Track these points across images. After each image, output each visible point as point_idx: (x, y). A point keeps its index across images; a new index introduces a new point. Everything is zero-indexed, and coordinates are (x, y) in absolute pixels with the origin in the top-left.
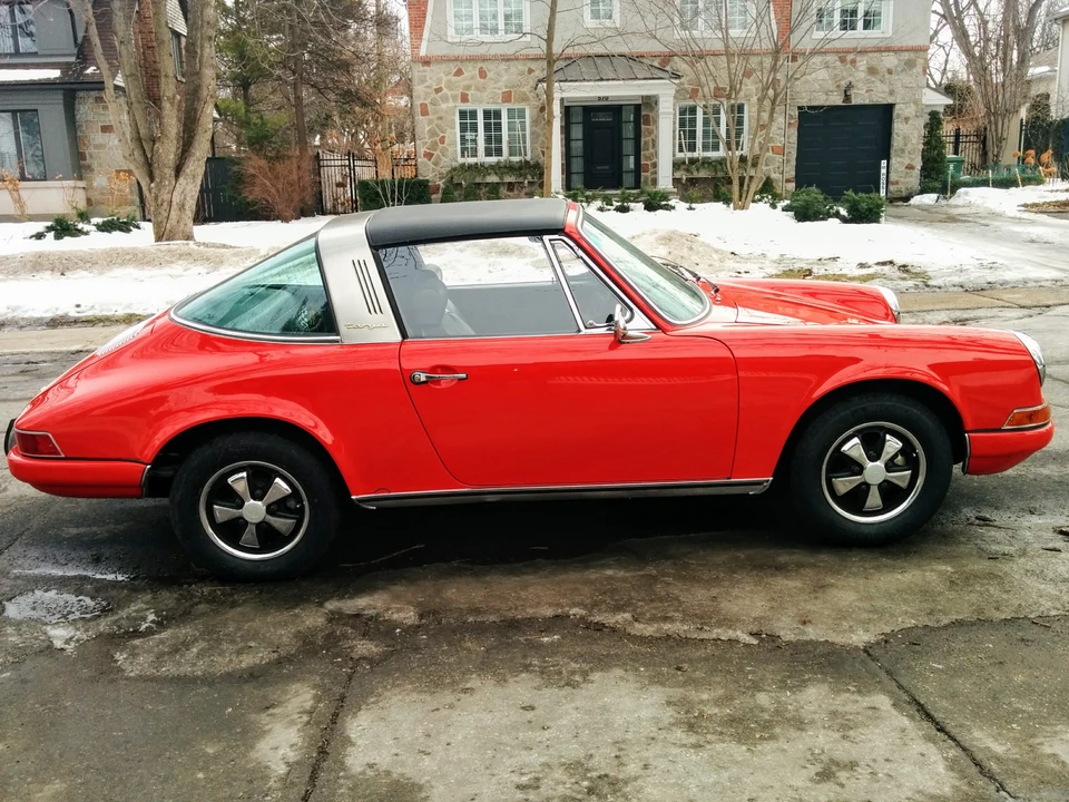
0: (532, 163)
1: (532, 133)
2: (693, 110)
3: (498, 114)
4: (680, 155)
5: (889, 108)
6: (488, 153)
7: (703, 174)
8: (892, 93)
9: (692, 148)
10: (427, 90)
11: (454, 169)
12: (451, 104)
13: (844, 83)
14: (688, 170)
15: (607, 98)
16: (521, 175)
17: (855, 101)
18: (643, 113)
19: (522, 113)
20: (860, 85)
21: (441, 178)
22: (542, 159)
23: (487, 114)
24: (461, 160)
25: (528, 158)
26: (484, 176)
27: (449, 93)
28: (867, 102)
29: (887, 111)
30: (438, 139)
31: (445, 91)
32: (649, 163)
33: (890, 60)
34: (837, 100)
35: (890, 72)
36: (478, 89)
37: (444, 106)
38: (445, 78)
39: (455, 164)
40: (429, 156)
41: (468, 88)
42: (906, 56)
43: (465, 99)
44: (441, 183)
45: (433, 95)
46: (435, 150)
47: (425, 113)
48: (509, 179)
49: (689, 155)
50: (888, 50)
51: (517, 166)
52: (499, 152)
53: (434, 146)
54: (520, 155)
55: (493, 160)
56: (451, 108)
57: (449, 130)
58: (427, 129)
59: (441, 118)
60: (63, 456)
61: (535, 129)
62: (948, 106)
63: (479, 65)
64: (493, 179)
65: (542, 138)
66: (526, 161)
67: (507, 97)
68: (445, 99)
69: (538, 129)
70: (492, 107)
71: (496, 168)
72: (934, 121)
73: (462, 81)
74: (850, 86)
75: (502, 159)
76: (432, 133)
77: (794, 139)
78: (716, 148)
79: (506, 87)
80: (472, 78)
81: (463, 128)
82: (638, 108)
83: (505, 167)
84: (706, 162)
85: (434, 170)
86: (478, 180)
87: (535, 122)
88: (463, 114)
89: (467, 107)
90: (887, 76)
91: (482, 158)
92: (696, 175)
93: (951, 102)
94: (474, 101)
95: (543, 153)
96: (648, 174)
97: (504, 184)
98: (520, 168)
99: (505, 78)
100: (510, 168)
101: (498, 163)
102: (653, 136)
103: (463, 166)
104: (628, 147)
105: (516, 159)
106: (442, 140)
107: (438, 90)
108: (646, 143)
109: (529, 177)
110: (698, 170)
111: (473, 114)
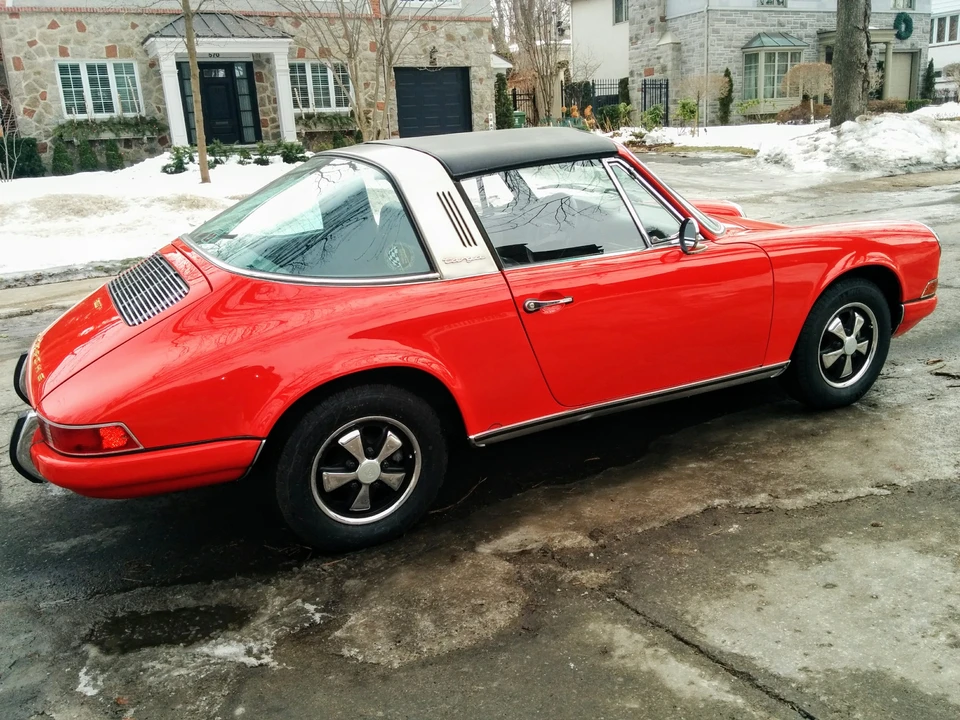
0: (148, 118)
1: (144, 89)
2: (302, 68)
3: (103, 69)
4: (298, 111)
5: (465, 71)
6: (98, 108)
7: (320, 128)
8: (467, 57)
9: (306, 103)
10: (20, 43)
11: (63, 127)
12: (49, 58)
13: (429, 48)
14: (306, 125)
15: (218, 55)
16: (139, 131)
17: (441, 63)
18: (256, 70)
19: (129, 68)
20: (441, 50)
21: (47, 137)
22: (158, 116)
23: (91, 69)
24: (68, 117)
25: (143, 113)
26: (98, 133)
27: (45, 47)
28: (449, 65)
29: (464, 73)
30: (38, 95)
31: (40, 44)
32: (268, 118)
33: (462, 29)
34: (425, 63)
35: (464, 39)
36: (78, 42)
37: (41, 60)
38: (38, 32)
39: (61, 122)
40: (29, 113)
41: (67, 41)
42: (474, 26)
43: (64, 52)
44: (48, 142)
45: (27, 48)
46: (36, 106)
47: (18, 65)
48: (125, 135)
49: (305, 110)
50: (460, 20)
51: (133, 122)
52: (109, 108)
53: (34, 102)
54: (134, 110)
55: (104, 116)
56: (48, 63)
57: (50, 86)
58: (24, 84)
59: (39, 73)
60: (142, 447)
61: (146, 84)
62: (509, 70)
63: (76, 18)
64: (107, 135)
65: (155, 94)
66: (141, 117)
67: (111, 52)
68: (41, 53)
69: (149, 85)
70: (96, 62)
71: (110, 125)
72: (501, 82)
73: (58, 34)
74: (434, 51)
75: (115, 115)
76: (30, 89)
77: (393, 96)
78: (328, 104)
79: (109, 41)
80: (70, 31)
81: (65, 84)
82: (249, 66)
83: (120, 123)
84: (321, 117)
85: (37, 128)
86: (92, 137)
87: (145, 78)
88: (63, 69)
89: (68, 61)
90: (462, 42)
91: (91, 114)
92: (314, 129)
93: (510, 66)
94: (76, 55)
95: (159, 109)
96: (268, 129)
97: (119, 140)
98: (137, 125)
99: (107, 32)
100: (125, 124)
101: (111, 119)
102: (268, 93)
103: (71, 122)
104: (245, 103)
105: (130, 115)
106: (43, 96)
107: (32, 44)
108: (262, 99)
109: (148, 134)
110: (315, 124)
111: (76, 69)
